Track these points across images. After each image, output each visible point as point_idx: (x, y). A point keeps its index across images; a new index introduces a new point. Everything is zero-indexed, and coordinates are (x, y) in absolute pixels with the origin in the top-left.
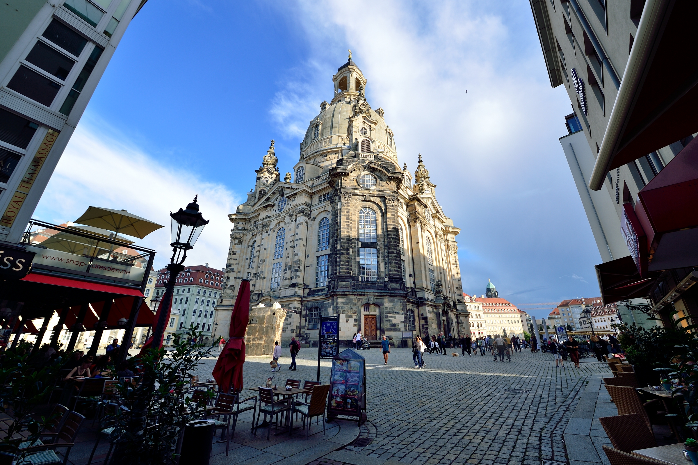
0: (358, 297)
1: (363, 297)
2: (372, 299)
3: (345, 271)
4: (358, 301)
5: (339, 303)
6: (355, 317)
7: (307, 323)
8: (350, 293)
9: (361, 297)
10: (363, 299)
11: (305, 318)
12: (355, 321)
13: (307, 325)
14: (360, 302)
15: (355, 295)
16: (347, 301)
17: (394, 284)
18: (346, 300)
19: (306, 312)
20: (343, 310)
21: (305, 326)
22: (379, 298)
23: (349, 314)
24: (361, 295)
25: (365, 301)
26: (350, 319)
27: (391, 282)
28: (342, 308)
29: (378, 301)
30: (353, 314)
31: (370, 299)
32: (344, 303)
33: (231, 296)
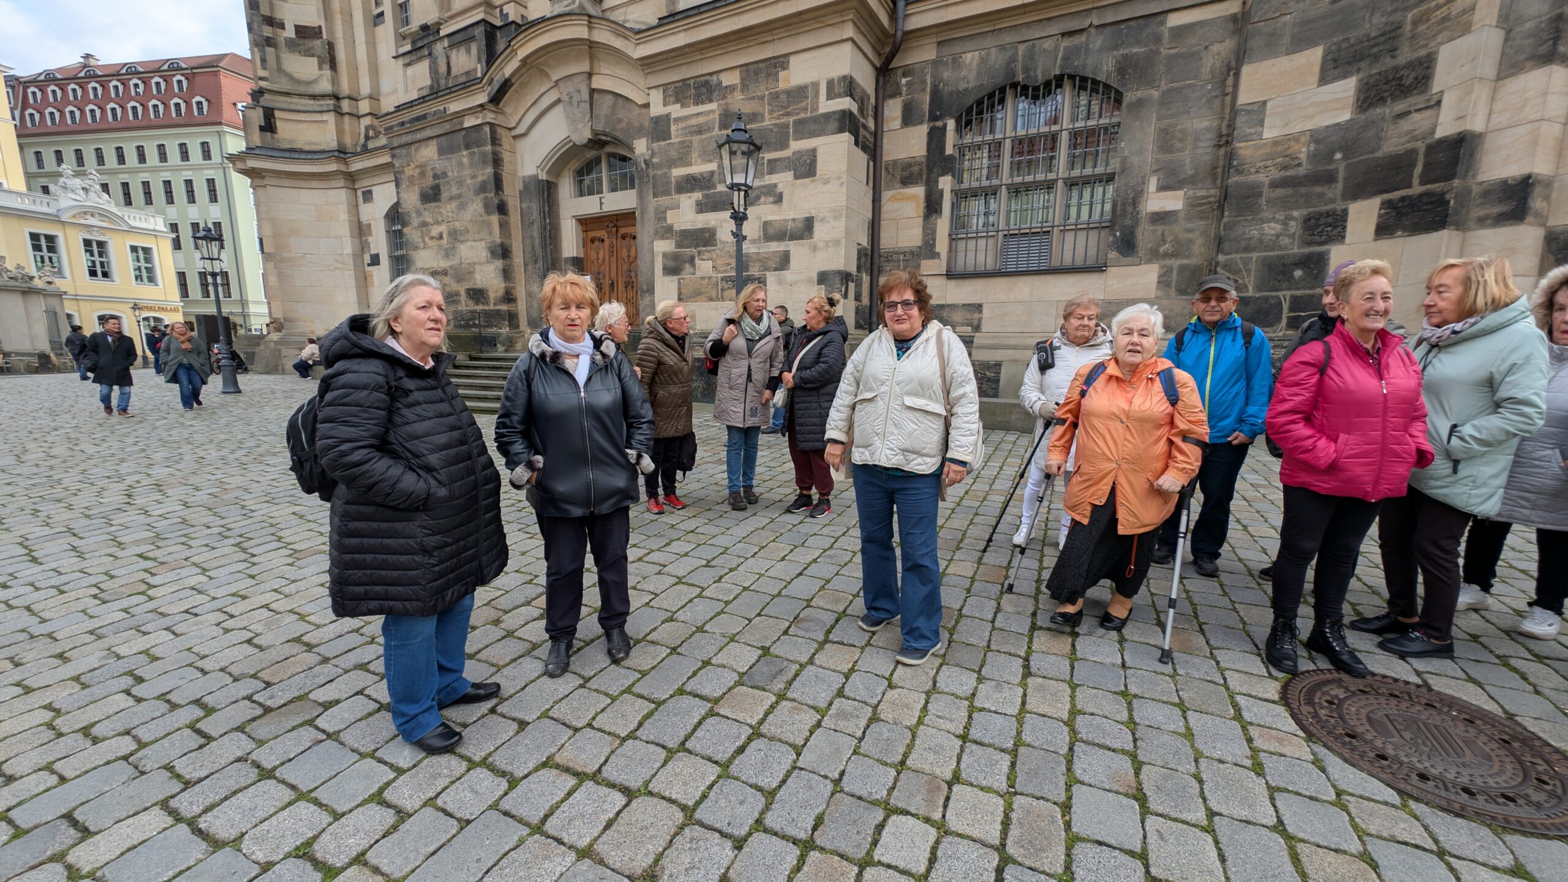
7: (943, 225)
11: (919, 191)
13: (942, 245)
19: (936, 138)
21: (928, 249)
33: (323, 96)
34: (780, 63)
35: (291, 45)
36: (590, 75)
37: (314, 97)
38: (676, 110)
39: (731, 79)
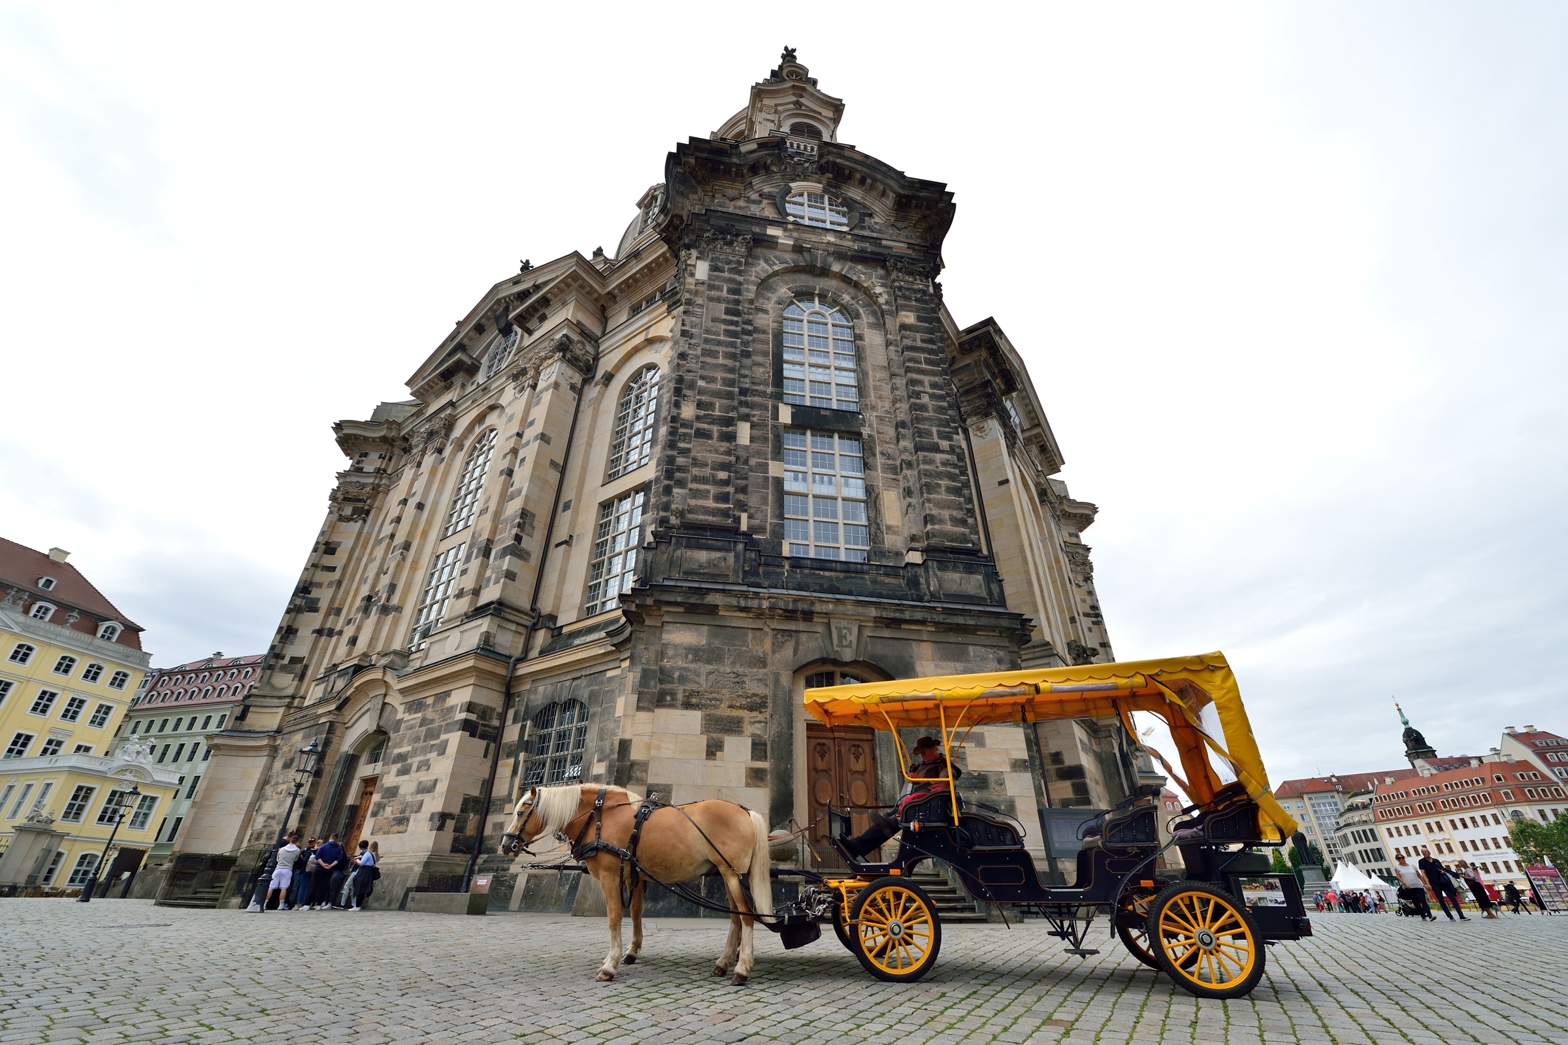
0: (776, 625)
1: (801, 626)
2: (853, 637)
3: (711, 503)
4: (777, 647)
5: (670, 652)
6: (757, 729)
8: (734, 602)
9: (792, 626)
10: (803, 637)
11: (512, 762)
12: (758, 748)
14: (787, 652)
15: (759, 615)
16: (717, 643)
17: (956, 576)
18: (711, 635)
19: (523, 731)
20: (691, 687)
22: (886, 633)
23: (724, 711)
24: (790, 615)
25: (813, 645)
26: (730, 742)
27: (943, 566)
28: (682, 680)
29: (880, 649)
30: (745, 714)
31: (841, 637)
32: (696, 653)
33: (285, 697)
34: (447, 694)
35: (284, 669)
36: (385, 695)
37: (280, 698)
38: (407, 717)
39: (430, 701)
